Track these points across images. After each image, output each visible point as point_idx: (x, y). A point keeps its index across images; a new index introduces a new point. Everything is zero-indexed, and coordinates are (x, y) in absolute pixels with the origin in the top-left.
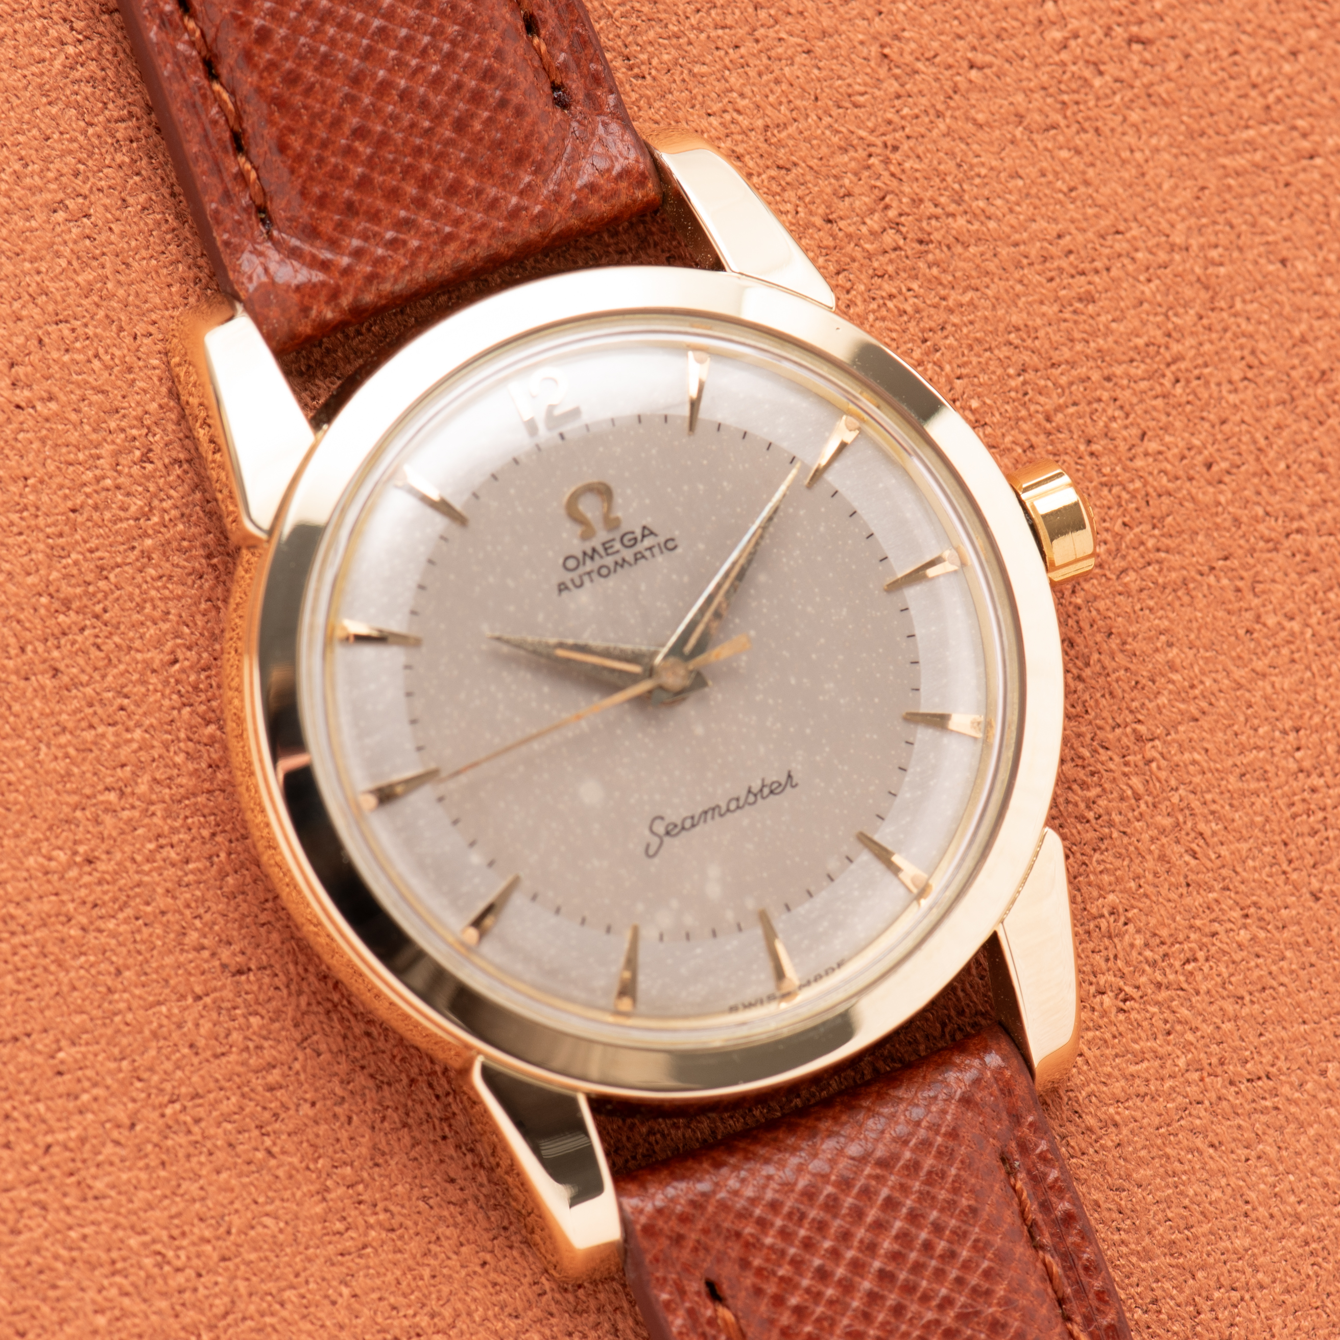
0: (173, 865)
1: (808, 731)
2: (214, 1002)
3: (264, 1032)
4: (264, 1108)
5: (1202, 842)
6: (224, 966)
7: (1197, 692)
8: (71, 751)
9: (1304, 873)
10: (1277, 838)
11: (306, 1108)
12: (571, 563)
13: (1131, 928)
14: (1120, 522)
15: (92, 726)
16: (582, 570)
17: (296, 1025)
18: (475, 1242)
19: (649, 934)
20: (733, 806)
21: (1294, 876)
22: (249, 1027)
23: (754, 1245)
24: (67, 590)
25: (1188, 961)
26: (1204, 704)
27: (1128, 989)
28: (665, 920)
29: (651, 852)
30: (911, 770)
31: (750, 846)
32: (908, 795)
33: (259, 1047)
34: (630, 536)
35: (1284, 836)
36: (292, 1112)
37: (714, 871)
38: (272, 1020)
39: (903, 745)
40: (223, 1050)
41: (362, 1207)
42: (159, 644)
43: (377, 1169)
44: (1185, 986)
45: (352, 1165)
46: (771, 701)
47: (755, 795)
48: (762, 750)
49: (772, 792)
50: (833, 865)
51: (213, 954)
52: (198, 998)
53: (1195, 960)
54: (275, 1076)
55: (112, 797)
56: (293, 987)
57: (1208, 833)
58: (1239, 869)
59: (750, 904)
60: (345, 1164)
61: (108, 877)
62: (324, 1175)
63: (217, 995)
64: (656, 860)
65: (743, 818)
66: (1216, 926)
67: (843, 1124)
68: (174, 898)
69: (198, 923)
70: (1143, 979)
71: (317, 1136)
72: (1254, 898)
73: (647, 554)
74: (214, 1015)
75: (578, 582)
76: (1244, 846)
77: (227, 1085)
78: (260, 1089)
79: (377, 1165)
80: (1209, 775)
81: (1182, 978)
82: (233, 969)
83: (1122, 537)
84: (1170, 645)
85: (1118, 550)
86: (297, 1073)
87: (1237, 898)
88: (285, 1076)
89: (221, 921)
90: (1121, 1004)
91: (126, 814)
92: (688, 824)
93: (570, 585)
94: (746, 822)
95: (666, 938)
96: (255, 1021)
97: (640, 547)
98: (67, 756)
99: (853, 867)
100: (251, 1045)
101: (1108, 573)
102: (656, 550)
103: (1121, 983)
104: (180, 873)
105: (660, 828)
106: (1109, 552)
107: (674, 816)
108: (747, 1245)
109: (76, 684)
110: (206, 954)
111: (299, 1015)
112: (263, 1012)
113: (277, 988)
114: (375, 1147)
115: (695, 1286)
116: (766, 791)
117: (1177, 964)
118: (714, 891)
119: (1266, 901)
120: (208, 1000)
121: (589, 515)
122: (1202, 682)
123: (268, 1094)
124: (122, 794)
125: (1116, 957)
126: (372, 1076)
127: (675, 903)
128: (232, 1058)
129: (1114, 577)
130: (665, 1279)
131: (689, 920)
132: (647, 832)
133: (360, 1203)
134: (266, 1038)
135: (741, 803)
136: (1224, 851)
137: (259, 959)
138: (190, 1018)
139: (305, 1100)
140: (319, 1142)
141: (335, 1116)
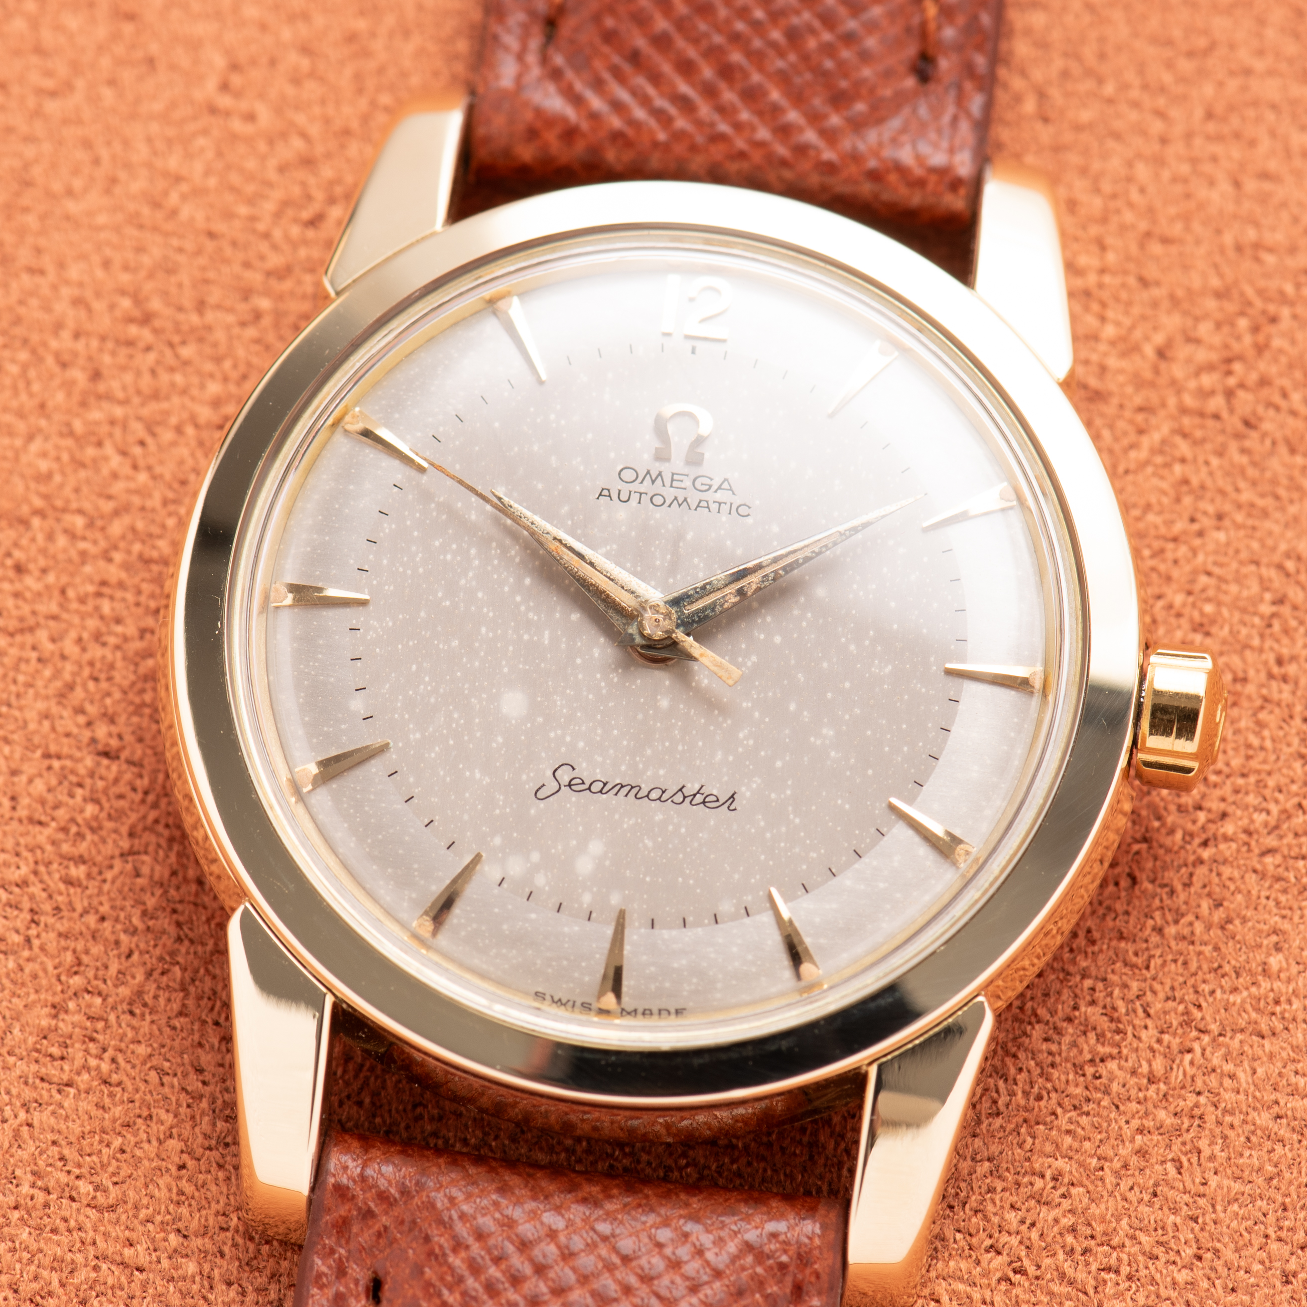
0: (102, 618)
1: (779, 764)
2: (63, 768)
3: (94, 824)
4: (50, 897)
5: (1194, 1160)
6: (93, 741)
7: (1278, 1009)
8: (65, 457)
9: (1288, 1248)
10: (1280, 1199)
11: (91, 919)
12: (628, 475)
13: (1066, 1204)
14: (1295, 800)
15: (100, 444)
16: (635, 487)
17: (131, 835)
18: (186, 1142)
19: (489, 871)
20: (654, 795)
21: (1274, 1246)
22: (82, 811)
23: (436, 1257)
24: (156, 304)
25: (1108, 1269)
26: (1279, 1026)
27: (1026, 1263)
28: (516, 867)
29: (539, 795)
30: (865, 859)
31: (649, 843)
32: (848, 883)
33: (80, 836)
34: (708, 481)
35: (1288, 1200)
36: (76, 915)
37: (596, 847)
38: (110, 817)
39: (873, 830)
40: (43, 818)
41: (91, 1045)
42: (216, 403)
43: (128, 1017)
44: (1091, 1292)
45: (104, 1000)
46: (757, 714)
47: (684, 796)
48: (719, 756)
49: (704, 802)
50: (726, 907)
51: (89, 724)
52: (47, 756)
53: (1117, 1272)
54: (78, 872)
55: (79, 522)
56: (151, 798)
57: (1206, 1152)
58: (1219, 1208)
59: (615, 900)
60: (100, 994)
61: (28, 595)
62: (70, 993)
63: (68, 763)
64: (542, 804)
65: (658, 813)
66: (1159, 1251)
67: (610, 1197)
68: (84, 650)
69: (91, 685)
70: (1048, 1261)
71: (87, 952)
72: (1218, 1245)
73: (714, 507)
74: (54, 782)
75: (624, 497)
76: (1237, 1187)
77: (25, 854)
78: (57, 876)
79: (132, 1013)
80: (1242, 1097)
81: (1092, 1282)
82: (100, 747)
83: (1289, 817)
84: (1278, 948)
85: (1277, 827)
86: (104, 881)
87: (1200, 1235)
88: (89, 876)
89: (117, 695)
90: (1011, 1274)
91: (82, 545)
92: (597, 787)
93: (615, 496)
94: (659, 817)
95: (504, 885)
96: (90, 810)
97: (710, 496)
98: (58, 459)
99: (747, 921)
100: (74, 829)
101: (1253, 843)
102: (725, 508)
103: (1023, 1254)
104: (104, 629)
105: (565, 776)
106: (1266, 824)
107: (586, 772)
108: (431, 1254)
109: (108, 397)
110: (81, 719)
111: (140, 827)
112: (106, 805)
113: (134, 789)
114: (140, 993)
115: (359, 1273)
116: (699, 798)
117: (1094, 1267)
118: (585, 866)
119: (1228, 1254)
120: (56, 764)
121: (674, 439)
122: (1289, 1002)
123: (62, 886)
124: (90, 525)
125: (1033, 1225)
126: (179, 925)
127: (535, 857)
128: (47, 831)
129: (1257, 851)
130: (332, 1251)
131: (540, 880)
132: (549, 773)
133: (92, 1040)
134: (93, 830)
135: (664, 797)
136: (1213, 1181)
137: (133, 752)
138: (29, 769)
139: (97, 912)
140: (85, 959)
141: (117, 943)
